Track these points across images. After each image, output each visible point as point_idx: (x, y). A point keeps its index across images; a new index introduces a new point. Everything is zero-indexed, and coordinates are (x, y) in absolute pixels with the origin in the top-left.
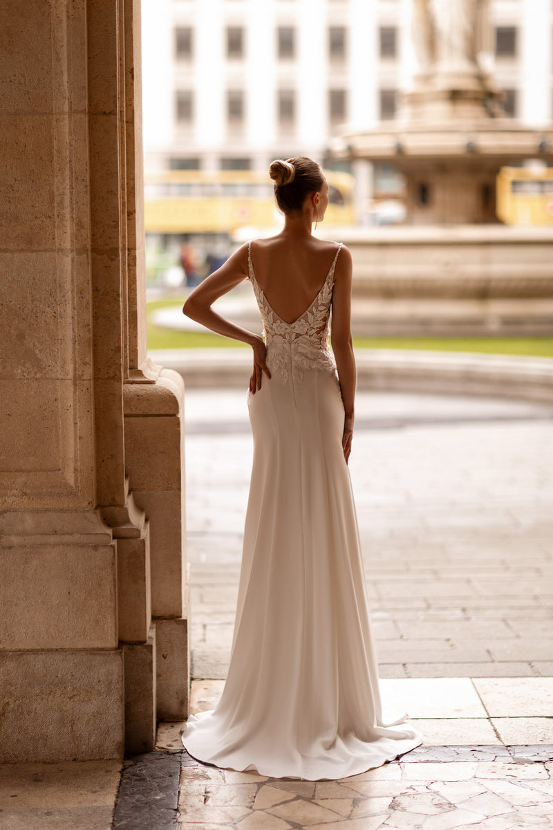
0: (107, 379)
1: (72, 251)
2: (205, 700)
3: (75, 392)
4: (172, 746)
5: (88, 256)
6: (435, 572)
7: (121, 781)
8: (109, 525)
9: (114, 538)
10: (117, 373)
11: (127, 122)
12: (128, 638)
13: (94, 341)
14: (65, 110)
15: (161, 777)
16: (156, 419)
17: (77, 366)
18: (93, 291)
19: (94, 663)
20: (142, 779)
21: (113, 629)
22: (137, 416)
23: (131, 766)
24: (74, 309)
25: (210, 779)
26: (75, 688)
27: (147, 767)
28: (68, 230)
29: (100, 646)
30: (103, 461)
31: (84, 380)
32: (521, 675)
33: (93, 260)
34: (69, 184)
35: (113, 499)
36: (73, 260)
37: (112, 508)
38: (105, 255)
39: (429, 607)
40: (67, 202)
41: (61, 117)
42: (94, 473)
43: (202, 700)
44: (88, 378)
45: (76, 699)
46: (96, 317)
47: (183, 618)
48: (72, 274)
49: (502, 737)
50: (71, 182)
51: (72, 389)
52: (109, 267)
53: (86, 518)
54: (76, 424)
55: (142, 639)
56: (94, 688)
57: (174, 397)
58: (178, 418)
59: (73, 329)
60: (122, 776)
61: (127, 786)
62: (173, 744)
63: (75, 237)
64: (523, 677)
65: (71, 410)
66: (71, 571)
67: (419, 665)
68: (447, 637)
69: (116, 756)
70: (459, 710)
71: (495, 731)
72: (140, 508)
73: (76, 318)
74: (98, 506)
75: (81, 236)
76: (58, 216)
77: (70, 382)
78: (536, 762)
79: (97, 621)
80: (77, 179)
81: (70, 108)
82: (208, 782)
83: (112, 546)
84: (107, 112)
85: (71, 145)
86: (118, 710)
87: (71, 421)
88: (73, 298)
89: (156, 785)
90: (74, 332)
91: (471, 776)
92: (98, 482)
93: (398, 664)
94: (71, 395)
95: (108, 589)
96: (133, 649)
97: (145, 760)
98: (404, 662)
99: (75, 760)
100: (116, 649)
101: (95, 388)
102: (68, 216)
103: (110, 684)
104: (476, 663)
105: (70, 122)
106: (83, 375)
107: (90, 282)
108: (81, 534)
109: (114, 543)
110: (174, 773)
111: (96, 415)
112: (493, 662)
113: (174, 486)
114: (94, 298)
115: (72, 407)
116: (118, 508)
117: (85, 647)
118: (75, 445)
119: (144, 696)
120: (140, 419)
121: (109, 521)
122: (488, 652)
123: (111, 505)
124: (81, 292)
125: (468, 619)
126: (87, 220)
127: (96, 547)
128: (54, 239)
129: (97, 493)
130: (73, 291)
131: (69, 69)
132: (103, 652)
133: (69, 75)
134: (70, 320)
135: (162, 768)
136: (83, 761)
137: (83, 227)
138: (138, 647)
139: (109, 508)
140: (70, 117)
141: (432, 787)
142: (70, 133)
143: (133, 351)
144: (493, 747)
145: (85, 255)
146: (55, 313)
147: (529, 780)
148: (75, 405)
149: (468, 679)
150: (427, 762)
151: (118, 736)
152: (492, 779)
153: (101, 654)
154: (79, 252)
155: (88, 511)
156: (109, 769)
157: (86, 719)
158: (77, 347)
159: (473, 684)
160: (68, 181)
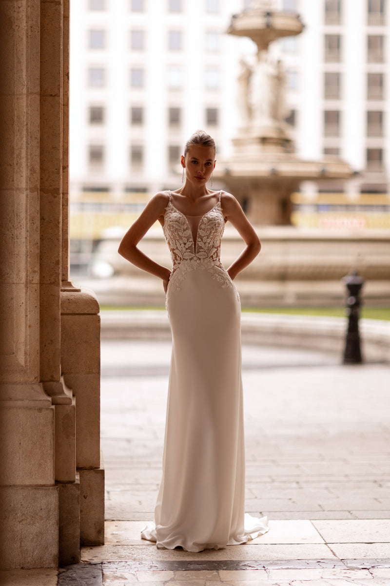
0: (49, 284)
1: (27, 189)
2: (117, 533)
3: (26, 293)
4: (93, 560)
5: (38, 193)
6: (274, 461)
7: (58, 581)
8: (49, 395)
9: (53, 404)
10: (57, 280)
11: (63, 105)
12: (62, 478)
13: (40, 256)
14: (23, 92)
15: (87, 578)
16: (83, 317)
17: (28, 274)
18: (41, 220)
19: (37, 495)
20: (74, 579)
21: (52, 470)
22: (68, 314)
23: (64, 572)
24: (27, 231)
25: (126, 579)
26: (23, 514)
27: (75, 572)
28: (24, 174)
29: (42, 483)
30: (45, 346)
31: (33, 284)
32: (344, 518)
33: (41, 196)
34: (25, 141)
35: (52, 377)
36: (27, 196)
37: (52, 383)
38: (50, 194)
39: (273, 481)
40: (24, 154)
41: (21, 96)
42: (39, 355)
43: (114, 533)
44: (36, 282)
45: (24, 522)
46: (42, 238)
47: (101, 468)
48: (26, 206)
49: (337, 554)
50: (27, 139)
51: (24, 291)
52: (53, 202)
53: (33, 389)
54: (26, 316)
55: (72, 480)
56: (37, 514)
57: (96, 301)
58: (99, 316)
59: (26, 246)
60: (59, 578)
61: (63, 584)
62: (94, 558)
63: (29, 179)
64: (346, 519)
65: (24, 305)
66: (21, 427)
67: (272, 513)
68: (290, 497)
69: (53, 565)
70: (303, 539)
71: (332, 551)
72: (69, 387)
73: (28, 238)
74: (41, 381)
75: (34, 178)
76: (17, 164)
77: (23, 286)
78: (363, 569)
79: (40, 465)
80: (31, 137)
81: (28, 91)
82: (126, 581)
83: (52, 409)
84: (53, 95)
85: (28, 114)
86: (54, 531)
87: (23, 315)
88: (27, 224)
89: (85, 583)
90: (27, 249)
91: (319, 577)
92: (41, 363)
93: (257, 512)
94: (24, 295)
95: (49, 440)
96: (65, 486)
97: (74, 569)
98: (261, 511)
99: (22, 568)
100: (53, 485)
101: (40, 291)
102: (24, 164)
103: (49, 512)
104: (311, 511)
105: (27, 100)
106: (32, 280)
107: (39, 212)
108: (29, 400)
109: (53, 407)
110: (97, 576)
111: (40, 310)
112: (324, 511)
113: (94, 371)
114: (41, 224)
115: (24, 304)
116: (55, 383)
117: (31, 483)
118: (26, 332)
119: (73, 522)
120: (70, 316)
121: (48, 392)
122: (320, 506)
123: (51, 381)
124: (33, 219)
125: (301, 488)
126: (37, 167)
127: (40, 410)
128: (13, 181)
129: (40, 372)
130: (26, 219)
131: (27, 68)
132: (44, 488)
133: (27, 71)
134: (24, 240)
135: (87, 573)
136: (28, 569)
137: (35, 172)
138: (69, 485)
139: (48, 383)
140: (27, 96)
141: (293, 583)
142: (27, 106)
143: (64, 268)
144: (332, 560)
145: (36, 193)
146: (12, 235)
147: (359, 579)
148: (26, 302)
149: (309, 521)
150: (288, 568)
151: (54, 550)
152: (334, 579)
153: (43, 489)
154: (32, 190)
155: (34, 384)
156: (48, 574)
157: (31, 537)
158: (29, 259)
159: (313, 524)
160: (24, 139)
